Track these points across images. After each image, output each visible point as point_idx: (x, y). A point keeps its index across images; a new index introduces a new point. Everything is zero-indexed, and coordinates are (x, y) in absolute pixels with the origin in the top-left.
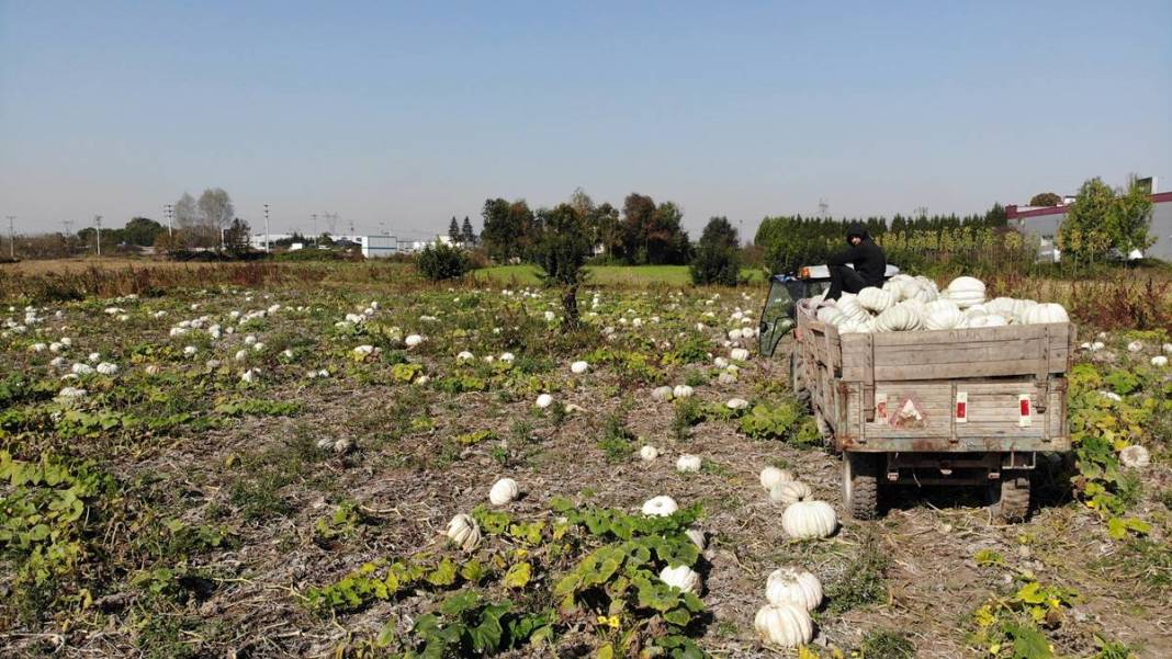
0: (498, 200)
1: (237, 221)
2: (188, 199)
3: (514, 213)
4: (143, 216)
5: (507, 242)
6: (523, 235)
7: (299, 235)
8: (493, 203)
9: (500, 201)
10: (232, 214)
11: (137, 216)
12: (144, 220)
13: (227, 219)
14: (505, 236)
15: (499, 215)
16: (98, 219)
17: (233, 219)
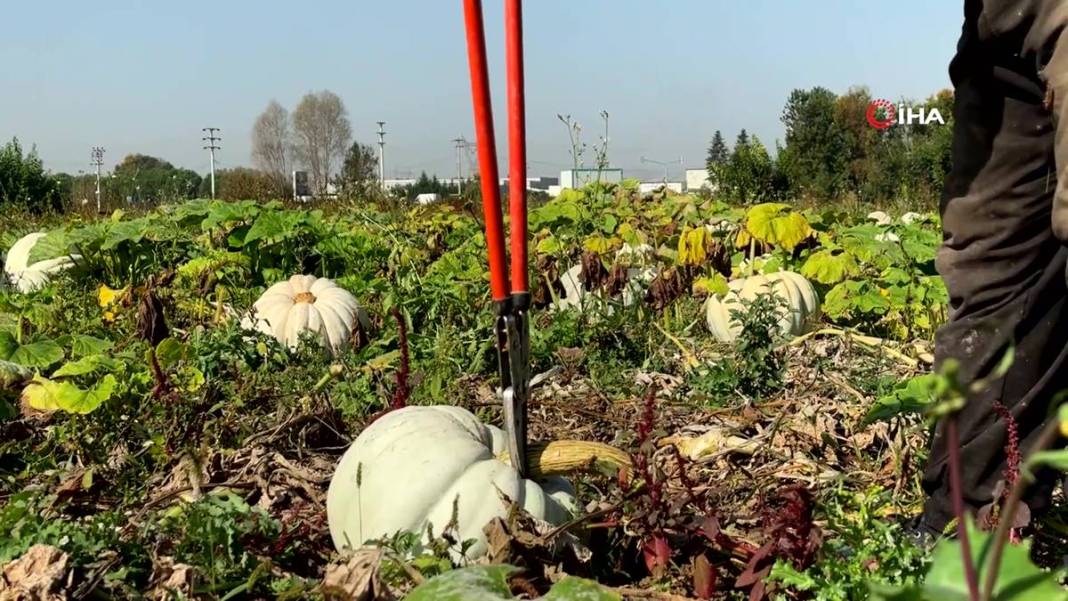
0: (817, 90)
1: (356, 146)
2: (277, 111)
3: (845, 115)
4: (144, 154)
5: (831, 170)
6: (863, 156)
7: (430, 177)
8: (805, 98)
9: (819, 93)
10: (349, 137)
11: (134, 153)
12: (146, 159)
13: (340, 145)
14: (828, 160)
15: (818, 119)
16: (99, 153)
17: (350, 144)
